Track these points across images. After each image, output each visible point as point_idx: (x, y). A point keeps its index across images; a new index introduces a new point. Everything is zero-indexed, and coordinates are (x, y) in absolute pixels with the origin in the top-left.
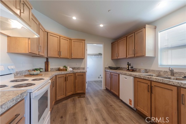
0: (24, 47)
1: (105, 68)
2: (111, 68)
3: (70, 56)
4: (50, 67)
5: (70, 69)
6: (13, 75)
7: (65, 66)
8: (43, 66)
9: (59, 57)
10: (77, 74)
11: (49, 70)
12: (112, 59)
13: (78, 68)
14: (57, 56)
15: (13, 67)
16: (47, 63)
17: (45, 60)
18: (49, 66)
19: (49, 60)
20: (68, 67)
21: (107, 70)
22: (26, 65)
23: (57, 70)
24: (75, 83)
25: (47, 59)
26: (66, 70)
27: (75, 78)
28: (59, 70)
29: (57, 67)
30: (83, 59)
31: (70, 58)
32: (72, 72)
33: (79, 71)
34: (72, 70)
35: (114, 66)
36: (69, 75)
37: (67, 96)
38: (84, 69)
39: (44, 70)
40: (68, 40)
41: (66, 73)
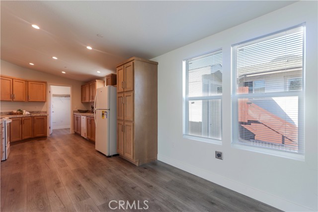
1: (74, 112)
2: (80, 111)
3: (26, 99)
5: (26, 113)
7: (20, 110)
9: (12, 100)
10: (35, 118)
12: (82, 102)
13: (38, 112)
14: (9, 99)
20: (24, 111)
21: (75, 114)
26: (21, 113)
27: (34, 121)
30: (45, 102)
31: (27, 101)
32: (29, 116)
33: (38, 115)
34: (29, 113)
35: (84, 109)
36: (26, 118)
37: (23, 139)
38: (46, 112)
40: (24, 82)
41: (21, 116)
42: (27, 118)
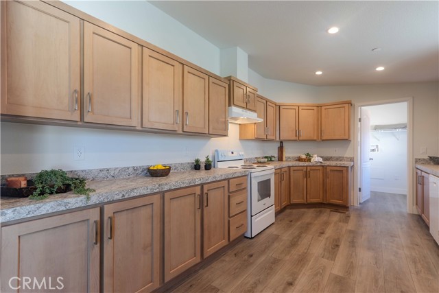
0: (251, 132)
2: (435, 161)
3: (318, 136)
4: (285, 155)
5: (316, 159)
6: (243, 161)
7: (308, 154)
8: (275, 153)
9: (298, 140)
10: (329, 169)
11: (284, 159)
13: (338, 159)
14: (294, 138)
15: (242, 153)
16: (281, 149)
17: (279, 145)
18: (284, 153)
19: (284, 144)
20: (315, 156)
22: (256, 151)
23: (296, 160)
24: (324, 184)
25: (281, 142)
26: (309, 160)
27: (325, 175)
28: (300, 159)
29: (297, 155)
30: (348, 140)
31: (320, 140)
32: (319, 164)
33: (333, 163)
34: (321, 160)
36: (313, 168)
38: (352, 160)
39: (277, 159)
40: (315, 108)
41: (307, 164)
42: (315, 168)
